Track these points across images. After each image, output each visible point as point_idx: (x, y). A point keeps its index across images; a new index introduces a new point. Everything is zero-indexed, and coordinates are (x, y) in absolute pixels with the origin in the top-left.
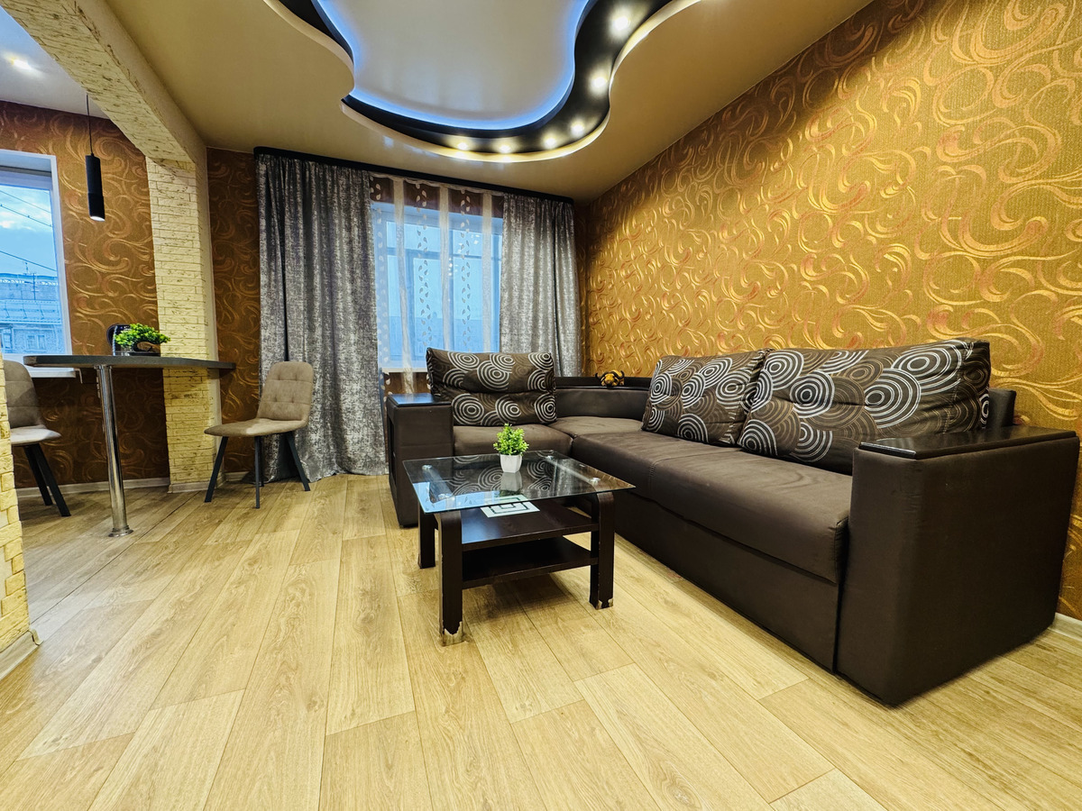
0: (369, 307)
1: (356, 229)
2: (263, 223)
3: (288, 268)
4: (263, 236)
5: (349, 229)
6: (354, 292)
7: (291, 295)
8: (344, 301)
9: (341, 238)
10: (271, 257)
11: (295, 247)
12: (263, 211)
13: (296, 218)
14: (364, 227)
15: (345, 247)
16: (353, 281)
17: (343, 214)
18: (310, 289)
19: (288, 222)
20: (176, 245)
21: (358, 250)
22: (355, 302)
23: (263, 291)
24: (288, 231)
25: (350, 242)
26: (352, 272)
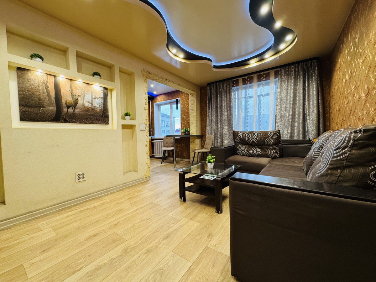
0: (231, 118)
1: (228, 97)
2: (208, 101)
3: (212, 111)
4: (208, 104)
5: (226, 97)
6: (227, 115)
7: (213, 118)
8: (225, 117)
9: (224, 100)
10: (209, 109)
11: (214, 106)
12: (208, 99)
13: (214, 98)
14: (230, 96)
15: (225, 103)
16: (227, 111)
17: (225, 93)
18: (217, 115)
19: (212, 100)
20: (192, 111)
21: (228, 103)
22: (228, 117)
23: (207, 118)
24: (212, 102)
25: (227, 101)
26: (227, 109)
